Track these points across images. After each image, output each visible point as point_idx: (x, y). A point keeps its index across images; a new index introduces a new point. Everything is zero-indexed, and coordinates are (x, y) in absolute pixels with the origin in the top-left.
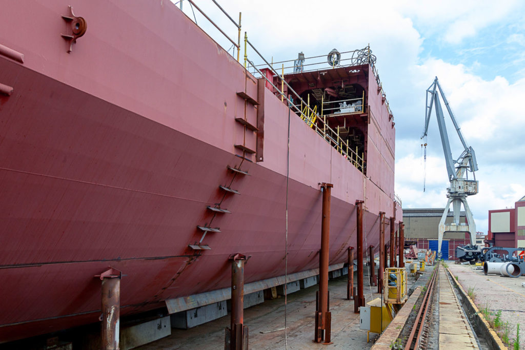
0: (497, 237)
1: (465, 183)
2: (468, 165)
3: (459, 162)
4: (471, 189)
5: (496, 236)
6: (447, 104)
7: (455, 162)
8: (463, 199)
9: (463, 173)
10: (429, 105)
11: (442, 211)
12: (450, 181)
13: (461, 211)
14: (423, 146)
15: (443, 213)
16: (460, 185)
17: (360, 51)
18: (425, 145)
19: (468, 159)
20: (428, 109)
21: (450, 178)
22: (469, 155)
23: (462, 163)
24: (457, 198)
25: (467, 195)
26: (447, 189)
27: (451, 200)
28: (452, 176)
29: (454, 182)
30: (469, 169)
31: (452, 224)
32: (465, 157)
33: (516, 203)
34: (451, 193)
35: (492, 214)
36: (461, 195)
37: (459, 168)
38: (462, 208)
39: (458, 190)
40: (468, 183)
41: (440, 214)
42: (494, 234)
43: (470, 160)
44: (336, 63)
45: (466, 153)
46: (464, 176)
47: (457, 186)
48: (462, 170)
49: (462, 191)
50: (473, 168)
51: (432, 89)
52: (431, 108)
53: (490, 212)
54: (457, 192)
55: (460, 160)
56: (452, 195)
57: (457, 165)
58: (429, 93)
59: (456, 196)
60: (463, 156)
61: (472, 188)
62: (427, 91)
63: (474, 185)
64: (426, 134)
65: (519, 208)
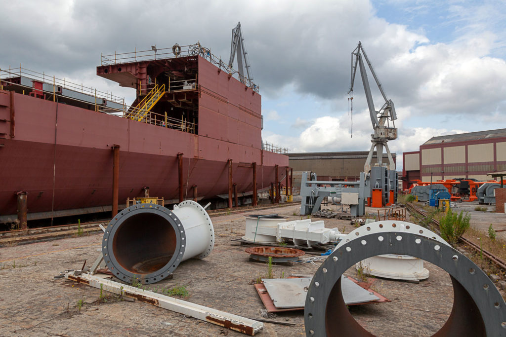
0: (410, 175)
1: (386, 130)
2: (389, 114)
3: (381, 112)
4: (391, 135)
5: (409, 173)
6: (370, 65)
7: (378, 112)
8: (384, 143)
9: (384, 122)
10: (354, 65)
11: (367, 153)
12: (374, 128)
13: (383, 153)
14: (350, 100)
15: (368, 154)
16: (381, 131)
17: (192, 46)
18: (352, 99)
19: (388, 110)
20: (354, 68)
21: (374, 126)
22: (389, 106)
23: (383, 114)
24: (379, 142)
25: (387, 140)
26: (371, 135)
27: (375, 144)
28: (376, 125)
29: (377, 129)
30: (390, 118)
31: (375, 164)
32: (386, 108)
33: (420, 146)
34: (375, 138)
35: (405, 155)
36: (383, 140)
37: (381, 117)
38: (384, 151)
39: (380, 136)
40: (389, 130)
41: (365, 156)
42: (408, 172)
43: (390, 111)
44: (178, 53)
45: (387, 105)
46: (386, 124)
47: (380, 133)
48: (383, 119)
49: (383, 137)
50: (394, 118)
51: (356, 52)
52: (356, 68)
53: (404, 154)
54: (379, 138)
55: (382, 111)
56: (376, 140)
57: (379, 115)
58: (354, 55)
59: (378, 141)
60: (385, 107)
61: (393, 133)
62: (352, 53)
63: (394, 131)
64: (352, 90)
65: (423, 150)
